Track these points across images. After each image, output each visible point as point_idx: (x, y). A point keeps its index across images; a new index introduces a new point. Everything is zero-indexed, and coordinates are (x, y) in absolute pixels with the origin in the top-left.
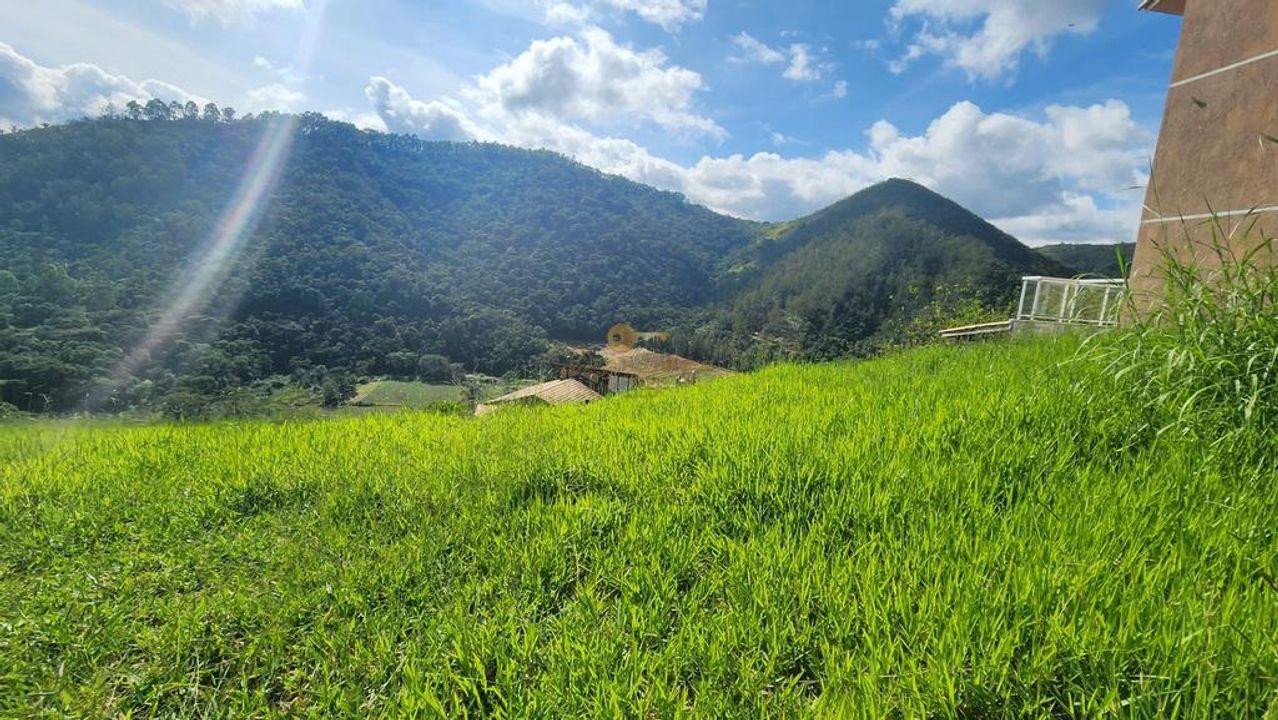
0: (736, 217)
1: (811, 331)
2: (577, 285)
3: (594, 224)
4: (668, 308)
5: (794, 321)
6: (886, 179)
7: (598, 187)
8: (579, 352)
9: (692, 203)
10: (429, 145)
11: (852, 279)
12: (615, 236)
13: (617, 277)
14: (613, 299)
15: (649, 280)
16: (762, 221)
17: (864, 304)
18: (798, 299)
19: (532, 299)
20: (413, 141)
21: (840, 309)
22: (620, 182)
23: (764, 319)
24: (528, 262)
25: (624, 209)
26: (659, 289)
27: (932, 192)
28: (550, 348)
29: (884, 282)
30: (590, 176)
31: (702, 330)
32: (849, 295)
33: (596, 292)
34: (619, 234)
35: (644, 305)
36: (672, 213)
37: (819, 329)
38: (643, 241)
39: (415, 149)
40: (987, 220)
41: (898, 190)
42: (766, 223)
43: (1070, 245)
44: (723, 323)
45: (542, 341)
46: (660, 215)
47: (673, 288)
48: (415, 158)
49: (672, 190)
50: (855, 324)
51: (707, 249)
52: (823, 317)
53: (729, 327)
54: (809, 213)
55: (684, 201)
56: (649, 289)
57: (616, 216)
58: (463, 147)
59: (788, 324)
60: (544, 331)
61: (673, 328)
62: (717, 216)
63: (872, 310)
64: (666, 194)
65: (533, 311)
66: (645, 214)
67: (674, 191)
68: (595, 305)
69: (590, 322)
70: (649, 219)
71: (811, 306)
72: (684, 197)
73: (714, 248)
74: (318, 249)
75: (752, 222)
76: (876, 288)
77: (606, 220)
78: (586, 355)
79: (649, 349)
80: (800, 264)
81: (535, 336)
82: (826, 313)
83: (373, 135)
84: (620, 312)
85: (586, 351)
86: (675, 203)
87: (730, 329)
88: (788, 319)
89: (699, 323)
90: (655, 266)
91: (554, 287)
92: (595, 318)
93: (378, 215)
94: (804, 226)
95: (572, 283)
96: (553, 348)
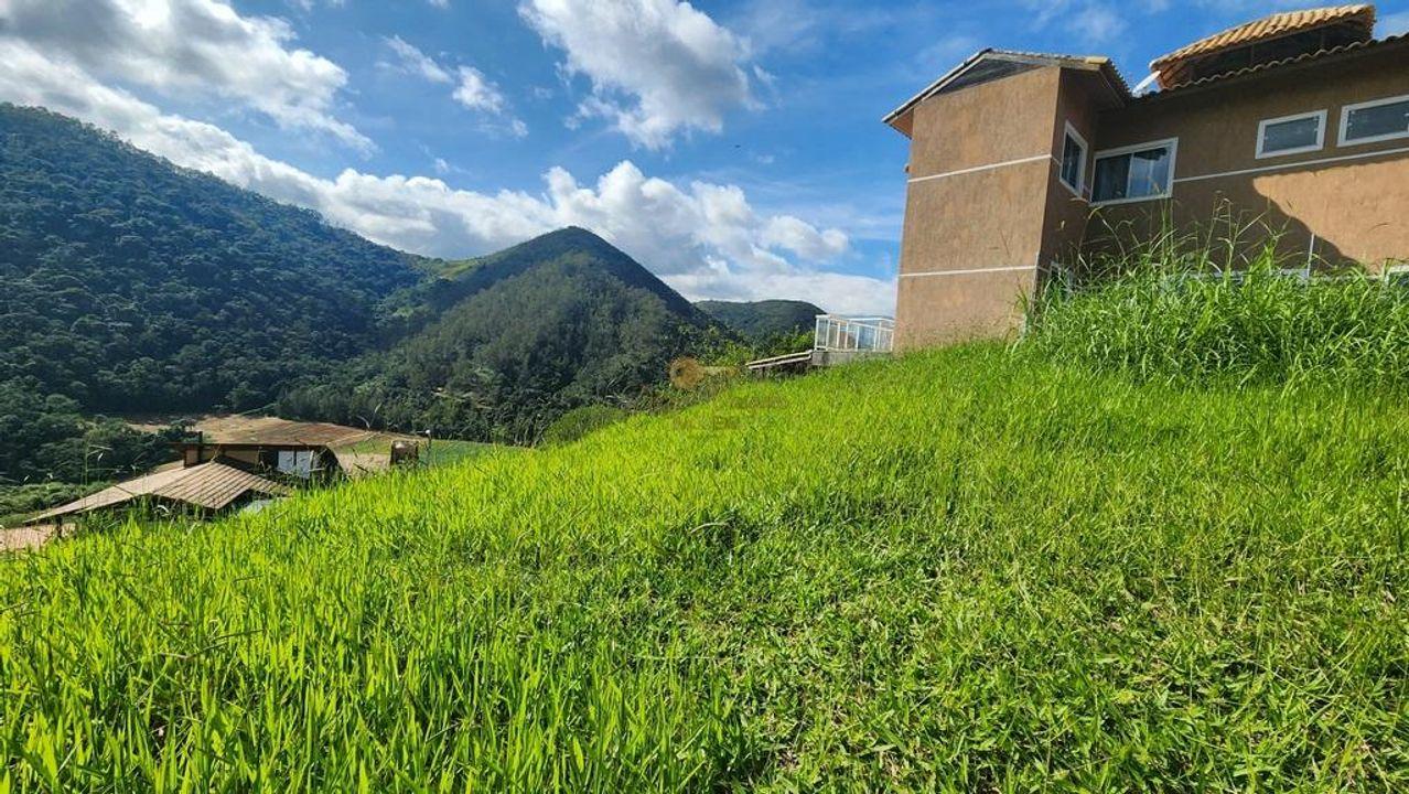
0: (398, 250)
1: (505, 383)
2: (138, 327)
3: (165, 239)
4: (308, 361)
5: (485, 373)
6: (566, 226)
7: (169, 185)
8: (152, 429)
9: (333, 225)
11: (544, 328)
12: (207, 259)
13: (216, 317)
14: (213, 350)
15: (273, 323)
16: (433, 257)
17: (558, 353)
18: (486, 349)
19: (35, 350)
21: (534, 360)
22: (211, 186)
23: (448, 372)
24: (19, 290)
25: (221, 222)
26: (291, 336)
27: (609, 245)
28: (91, 428)
29: (575, 330)
30: (154, 170)
31: (365, 387)
32: (542, 344)
33: (173, 340)
34: (215, 257)
35: (270, 357)
36: (304, 235)
37: (514, 380)
38: (258, 270)
40: (657, 276)
41: (576, 239)
42: (439, 260)
43: (716, 302)
44: (394, 378)
45: (67, 419)
46: (284, 237)
47: (314, 334)
49: (302, 206)
50: (551, 374)
51: (360, 286)
52: (516, 368)
53: (402, 382)
54: (490, 252)
55: (321, 223)
56: (274, 336)
57: (207, 232)
59: (477, 376)
60: (70, 402)
61: (320, 388)
62: (372, 246)
63: (566, 360)
64: (294, 211)
65: (39, 371)
66: (260, 233)
68: (177, 359)
69: (171, 384)
70: (266, 241)
71: (502, 355)
72: (319, 217)
73: (370, 285)
75: (420, 258)
76: (568, 337)
77: (189, 234)
78: (167, 433)
79: (282, 418)
80: (484, 309)
81: (50, 411)
82: (519, 363)
84: (230, 368)
85: (167, 427)
86: (310, 224)
87: (406, 386)
88: (477, 371)
89: (360, 380)
90: (280, 304)
91: (86, 331)
92: (180, 379)
94: (484, 267)
95: (130, 325)
96: (98, 428)
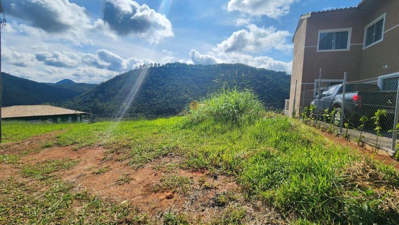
10: (205, 66)
12: (261, 87)
20: (201, 66)
22: (263, 70)
25: (264, 79)
30: (253, 70)
34: (262, 87)
36: (282, 78)
38: (271, 89)
39: (201, 68)
46: (277, 80)
48: (202, 70)
55: (287, 74)
57: (261, 81)
58: (214, 65)
64: (280, 73)
67: (283, 71)
70: (273, 81)
72: (286, 73)
74: (176, 97)
77: (257, 83)
83: (191, 65)
93: (191, 87)
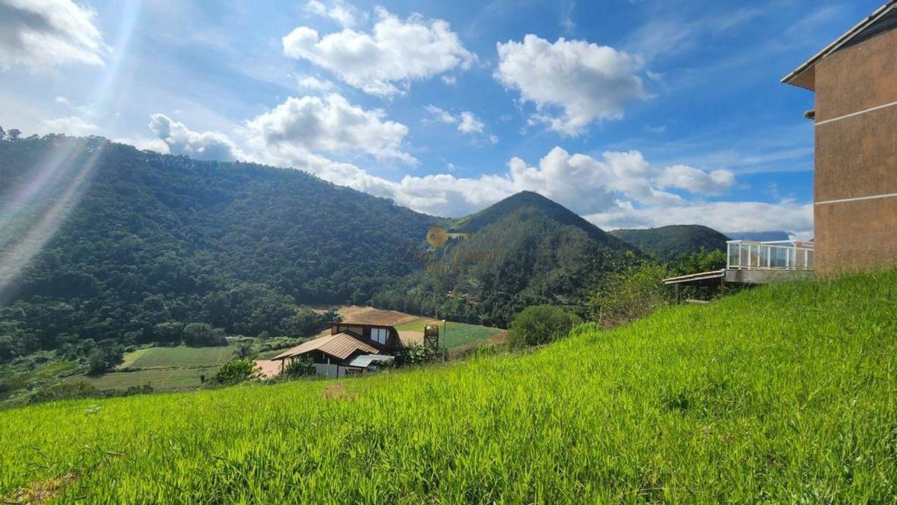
0: (429, 215)
1: (486, 289)
2: (319, 263)
3: (330, 220)
4: (387, 277)
5: (474, 282)
6: (521, 191)
7: (333, 195)
8: (321, 312)
9: (399, 205)
10: (200, 165)
11: (508, 254)
12: (346, 228)
13: (348, 257)
14: (346, 273)
15: (372, 259)
16: (446, 217)
17: (517, 269)
18: (475, 268)
19: (283, 275)
20: (186, 160)
21: (503, 274)
22: (348, 192)
23: (454, 283)
24: (278, 248)
25: (353, 209)
26: (379, 264)
27: (548, 199)
28: (299, 311)
29: (527, 254)
30: (327, 188)
31: (412, 291)
32: (507, 264)
33: (333, 268)
34: (348, 227)
35: (370, 276)
36: (386, 212)
37: (491, 286)
38: (366, 231)
39: (187, 165)
40: (580, 216)
41: (527, 199)
42: (450, 219)
43: (626, 230)
44: (426, 286)
45: (292, 306)
46: (377, 214)
47: (390, 263)
48: (187, 172)
49: (386, 197)
50: (513, 283)
51: (411, 236)
52: (493, 279)
53: (430, 288)
54: (475, 211)
55: (394, 204)
56: (372, 265)
57: (346, 215)
58: (228, 165)
59: (470, 285)
60: (293, 298)
61: (391, 292)
62: (417, 214)
63: (522, 273)
64: (382, 200)
65: (284, 284)
66: (367, 213)
67: (386, 198)
68: (332, 277)
69: (329, 290)
70: (370, 217)
71: (484, 271)
72: (393, 201)
73: (416, 235)
75: (440, 218)
76: (523, 258)
77: (339, 217)
78: (327, 314)
79: (374, 307)
80: (474, 244)
81: (286, 303)
82: (493, 276)
83: (152, 155)
84: (353, 281)
85: (327, 311)
86: (388, 206)
87: (432, 290)
88: (470, 281)
89: (410, 287)
90: (375, 248)
91: (300, 265)
92: (332, 287)
94: (474, 220)
95: (315, 262)
96: (301, 312)
